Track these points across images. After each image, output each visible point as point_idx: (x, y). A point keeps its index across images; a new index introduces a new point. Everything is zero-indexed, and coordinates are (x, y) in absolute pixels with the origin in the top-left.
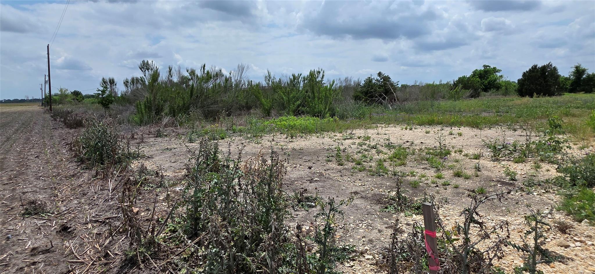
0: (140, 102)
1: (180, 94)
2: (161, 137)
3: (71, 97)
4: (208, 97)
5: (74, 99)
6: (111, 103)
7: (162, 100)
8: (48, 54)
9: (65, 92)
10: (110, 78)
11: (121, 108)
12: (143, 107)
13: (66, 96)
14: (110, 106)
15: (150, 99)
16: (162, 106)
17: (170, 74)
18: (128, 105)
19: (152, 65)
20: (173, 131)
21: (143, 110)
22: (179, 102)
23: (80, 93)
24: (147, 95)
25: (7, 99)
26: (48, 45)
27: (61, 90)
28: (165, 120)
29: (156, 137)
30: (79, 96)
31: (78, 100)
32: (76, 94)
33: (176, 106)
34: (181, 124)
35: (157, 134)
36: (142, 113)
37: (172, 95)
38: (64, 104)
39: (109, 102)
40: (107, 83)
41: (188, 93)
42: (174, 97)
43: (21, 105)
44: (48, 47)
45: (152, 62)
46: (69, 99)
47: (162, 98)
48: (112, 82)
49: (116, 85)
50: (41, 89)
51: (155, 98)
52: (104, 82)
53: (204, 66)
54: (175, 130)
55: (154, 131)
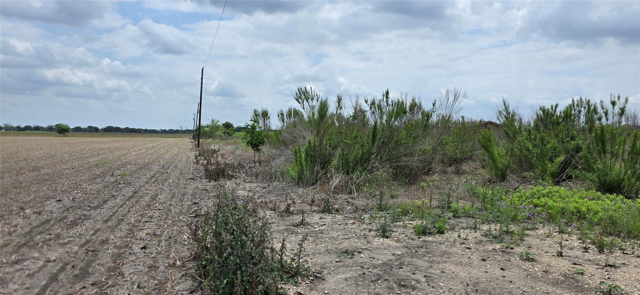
0: (299, 148)
1: (358, 138)
2: (330, 213)
3: (222, 130)
4: (400, 144)
5: (224, 133)
6: (263, 144)
7: (330, 146)
8: (202, 79)
9: (216, 124)
10: (263, 109)
11: (274, 151)
12: (303, 156)
13: (217, 128)
14: (262, 147)
15: (315, 145)
16: (330, 155)
17: (339, 106)
18: (283, 148)
19: (312, 93)
20: (348, 202)
21: (303, 160)
22: (357, 151)
23: (232, 125)
24: (310, 137)
25: (163, 129)
26: (203, 68)
27: (213, 121)
28: (336, 181)
29: (323, 212)
30: (230, 129)
31: (228, 133)
32: (228, 126)
33: (351, 158)
34: (359, 188)
35: (325, 208)
36: (301, 164)
37: (347, 141)
38: (214, 138)
39: (260, 143)
40: (259, 116)
41: (368, 137)
42: (351, 143)
43: (174, 136)
44: (203, 70)
45: (311, 88)
46: (219, 133)
47: (330, 143)
48: (265, 114)
49: (269, 118)
50: (194, 119)
51: (321, 143)
52: (256, 114)
53: (387, 93)
54: (350, 200)
55: (319, 200)
